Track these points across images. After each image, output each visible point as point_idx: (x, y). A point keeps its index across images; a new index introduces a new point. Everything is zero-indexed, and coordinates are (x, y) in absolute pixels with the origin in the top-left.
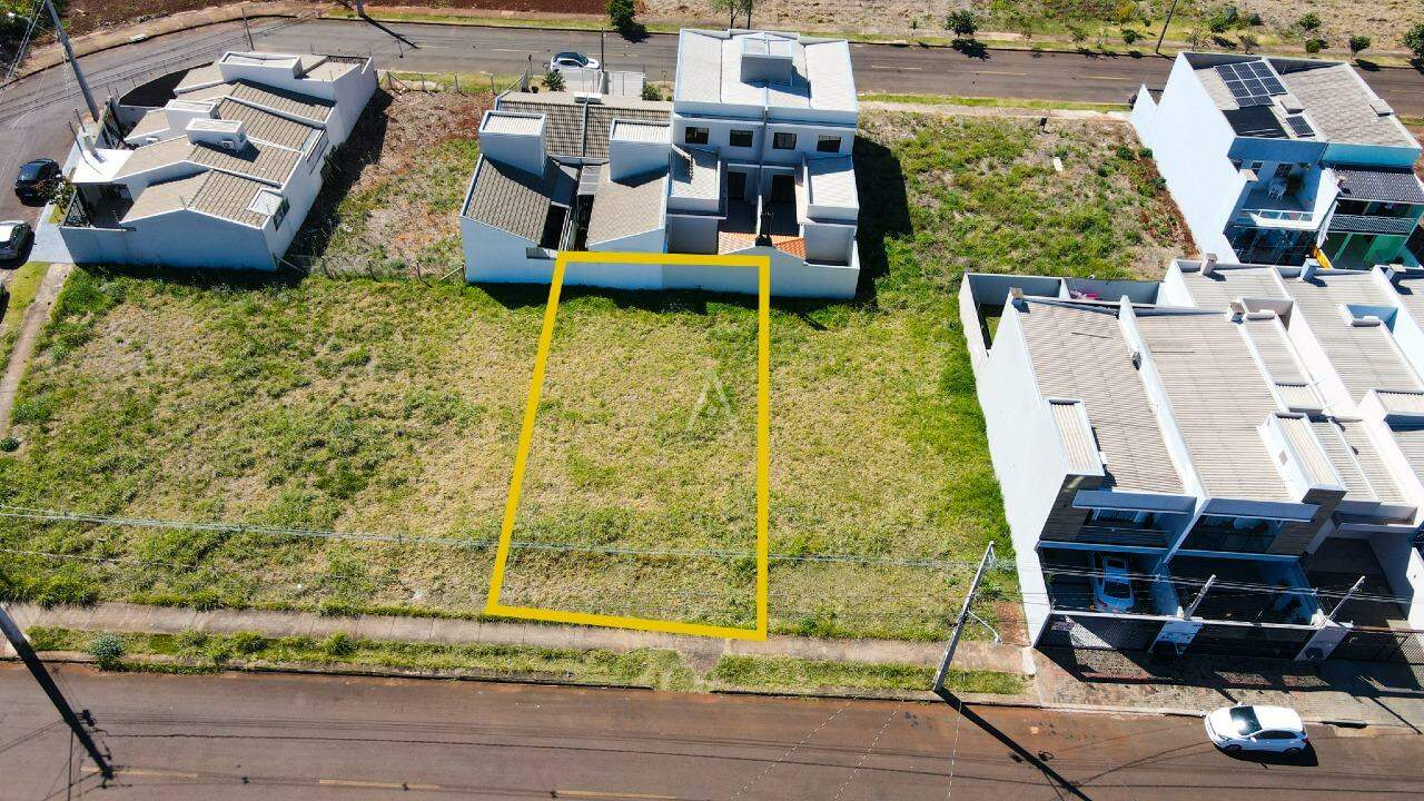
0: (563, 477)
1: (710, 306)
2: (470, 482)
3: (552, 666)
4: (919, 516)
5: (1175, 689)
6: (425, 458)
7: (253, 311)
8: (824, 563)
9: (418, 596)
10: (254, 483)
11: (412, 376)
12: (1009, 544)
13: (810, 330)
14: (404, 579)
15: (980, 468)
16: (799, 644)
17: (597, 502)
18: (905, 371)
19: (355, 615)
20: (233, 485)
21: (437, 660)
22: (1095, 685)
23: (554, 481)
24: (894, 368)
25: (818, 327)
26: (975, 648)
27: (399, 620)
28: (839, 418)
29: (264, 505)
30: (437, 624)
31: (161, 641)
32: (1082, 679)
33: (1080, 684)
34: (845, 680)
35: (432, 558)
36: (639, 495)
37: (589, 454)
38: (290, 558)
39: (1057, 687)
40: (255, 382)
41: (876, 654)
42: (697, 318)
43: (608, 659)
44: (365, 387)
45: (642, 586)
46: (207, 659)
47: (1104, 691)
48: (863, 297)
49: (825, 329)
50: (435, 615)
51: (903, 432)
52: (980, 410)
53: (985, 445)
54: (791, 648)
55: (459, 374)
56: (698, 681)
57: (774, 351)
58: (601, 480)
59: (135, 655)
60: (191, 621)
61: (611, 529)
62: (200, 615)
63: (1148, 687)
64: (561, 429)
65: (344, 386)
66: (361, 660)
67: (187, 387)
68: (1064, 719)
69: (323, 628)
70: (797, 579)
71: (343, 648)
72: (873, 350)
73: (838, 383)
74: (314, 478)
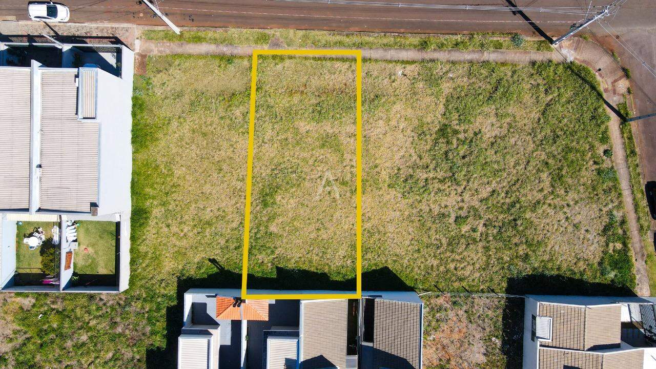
0: (345, 142)
1: (274, 275)
2: (389, 138)
3: (338, 38)
4: (175, 124)
5: (77, 34)
6: (412, 151)
7: (526, 257)
8: (222, 93)
9: (400, 73)
10: (489, 133)
11: (430, 210)
12: (134, 106)
13: (218, 258)
14: (408, 81)
15: (140, 156)
16: (235, 52)
17: (328, 127)
18: (168, 226)
19: (423, 61)
20: (496, 132)
21: (385, 41)
22: (111, 36)
23: (348, 139)
24: (174, 229)
25: (213, 261)
26: (159, 51)
27: (405, 59)
28: (207, 188)
29: (480, 119)
30: (389, 57)
31: (498, 46)
32: (116, 38)
33: (118, 36)
34: (217, 36)
35: (397, 92)
36: (307, 132)
37: (333, 158)
38: (459, 90)
39: (127, 34)
40: (508, 200)
41: (203, 48)
42: (281, 265)
43: (315, 44)
44: (452, 201)
45: (304, 80)
46: (478, 38)
47: (108, 33)
48: (186, 284)
49: (210, 260)
50: (390, 62)
51: (175, 180)
52: (132, 199)
53: (134, 173)
54: (240, 50)
55: (407, 213)
56: (278, 34)
57: (240, 240)
58: (327, 141)
59: (505, 40)
60: (491, 56)
61: (319, 113)
62: (487, 59)
63: (89, 35)
64: (349, 175)
65: (463, 201)
66: (415, 40)
67: (539, 196)
68: (128, 21)
69: (435, 54)
70: (237, 85)
71: (424, 45)
72: (184, 243)
73: (207, 215)
74: (461, 136)
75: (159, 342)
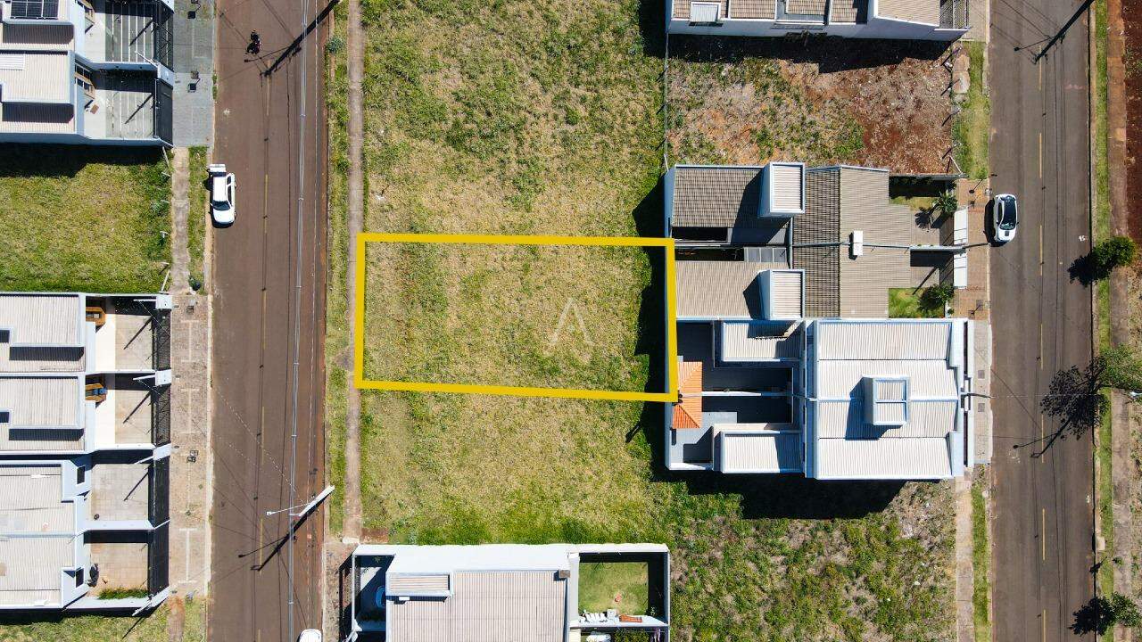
0: (472, 269)
1: (646, 357)
2: (466, 212)
3: (336, 280)
4: (451, 490)
5: (336, 619)
6: (483, 182)
7: (618, 33)
8: (411, 430)
9: (379, 198)
10: (458, 82)
11: (558, 157)
12: (429, 543)
13: (626, 431)
14: (390, 189)
15: (495, 534)
16: (356, 413)
17: (453, 292)
18: (585, 496)
19: (364, 168)
20: (455, 72)
21: (338, 219)
22: (338, 575)
23: (468, 264)
24: (589, 488)
25: (629, 437)
26: (358, 510)
27: (362, 192)
28: (535, 446)
29: (439, 94)
30: (360, 213)
31: (343, 70)
32: (341, 568)
33: (338, 567)
34: (336, 437)
35: (405, 202)
36: (459, 317)
37: (492, 284)
38: (401, 121)
39: (335, 554)
40: (544, 56)
41: (352, 455)
42: (633, 348)
43: (344, 309)
44: (546, 129)
45: (392, 324)
46: (332, 97)
47: (335, 580)
48: (659, 470)
49: (628, 441)
50: (365, 211)
51: (525, 488)
52: (551, 542)
53: (517, 541)
54: (353, 407)
55: (563, 188)
56: (331, 358)
57: (602, 404)
58: (472, 292)
59: (335, 62)
60: (355, 80)
61: (434, 303)
62: (359, 85)
63: (338, 604)
64: (515, 263)
65: (546, 115)
66: (336, 179)
67: (537, 15)
68: (319, 553)
69: (355, 153)
70: (399, 410)
71: (343, 168)
72: (606, 475)
73: (571, 445)
74: (461, 117)
75: (733, 503)
